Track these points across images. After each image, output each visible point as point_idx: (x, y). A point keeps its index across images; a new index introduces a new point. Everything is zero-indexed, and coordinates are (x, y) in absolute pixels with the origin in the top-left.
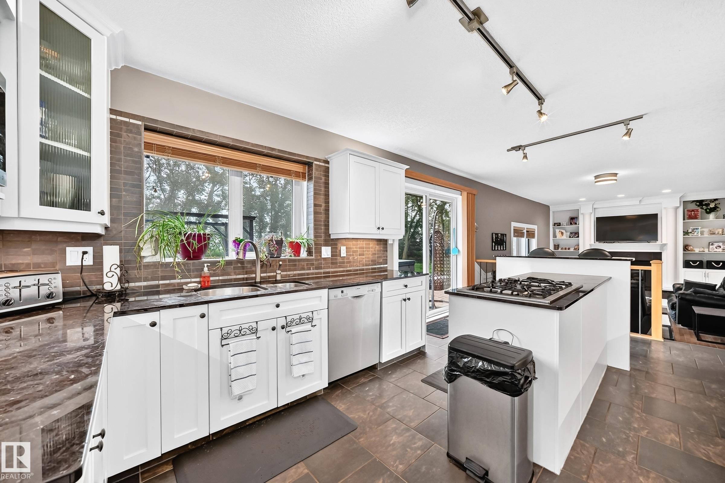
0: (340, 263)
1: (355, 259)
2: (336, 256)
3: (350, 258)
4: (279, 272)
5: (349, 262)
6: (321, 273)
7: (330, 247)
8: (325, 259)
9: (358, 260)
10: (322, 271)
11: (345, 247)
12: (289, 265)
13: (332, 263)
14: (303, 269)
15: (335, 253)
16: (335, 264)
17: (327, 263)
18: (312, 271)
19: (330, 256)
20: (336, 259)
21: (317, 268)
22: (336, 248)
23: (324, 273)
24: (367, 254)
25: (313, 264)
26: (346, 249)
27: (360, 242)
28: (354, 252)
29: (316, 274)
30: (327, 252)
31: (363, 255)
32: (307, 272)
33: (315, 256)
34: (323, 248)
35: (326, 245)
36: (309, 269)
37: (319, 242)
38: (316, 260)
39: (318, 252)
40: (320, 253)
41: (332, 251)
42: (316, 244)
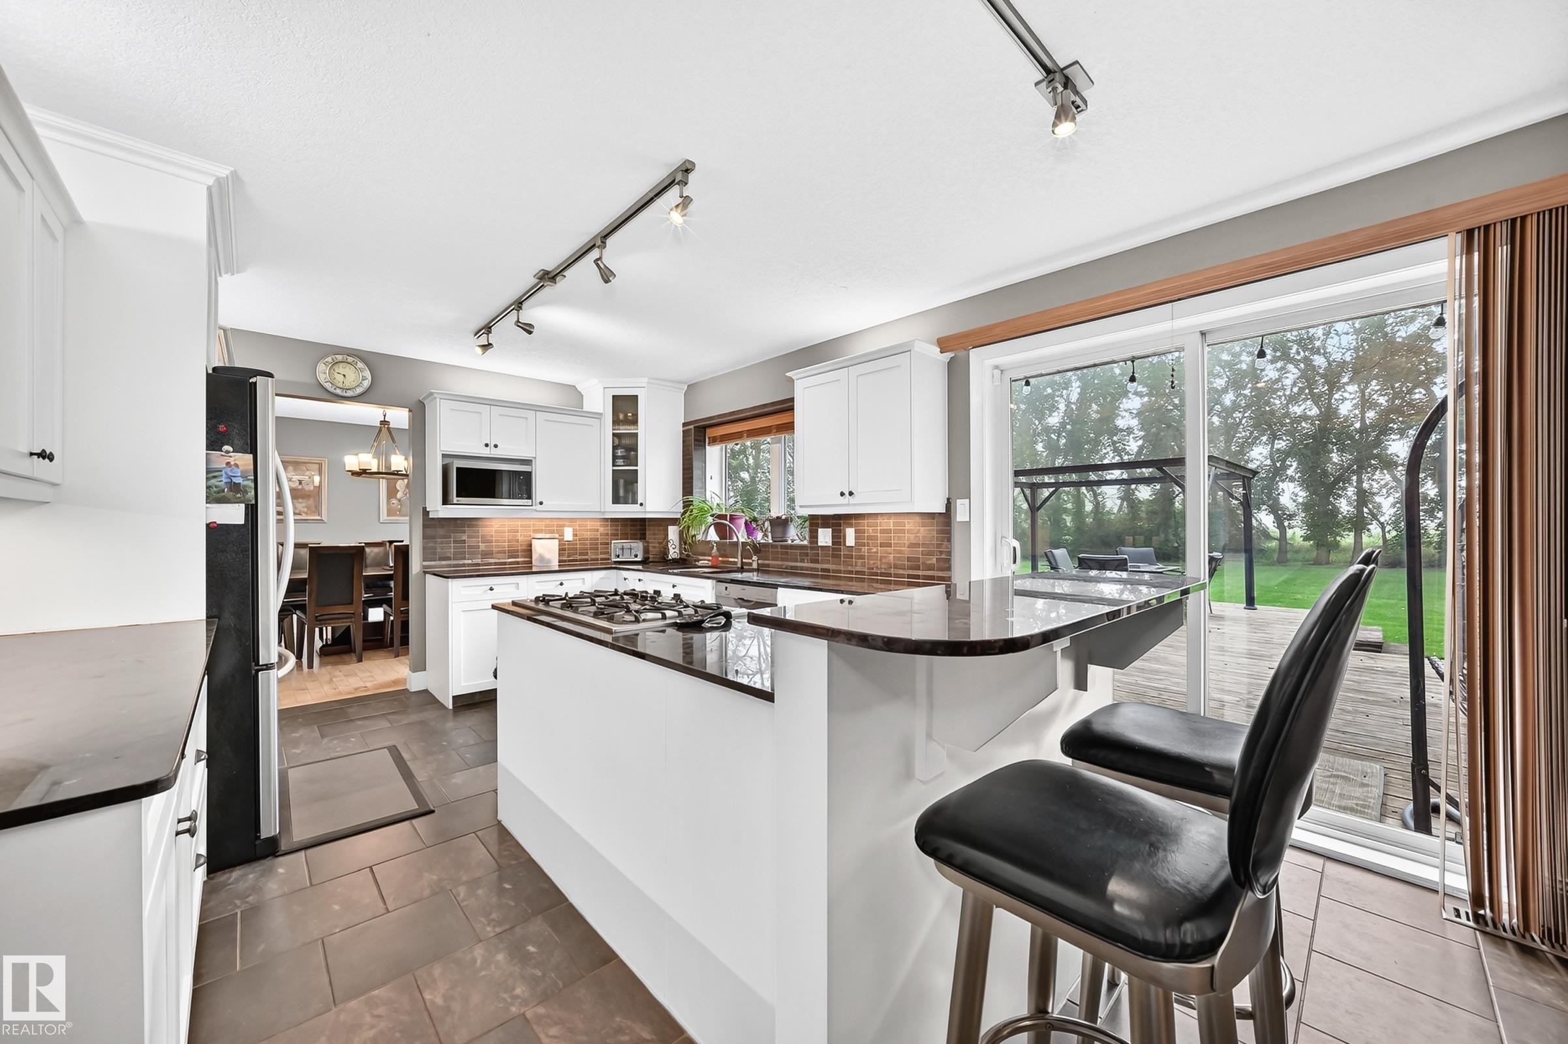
0: (846, 556)
1: (872, 553)
2: (839, 544)
3: (863, 550)
4: (755, 558)
5: (862, 557)
6: (816, 569)
7: (831, 530)
8: (823, 548)
9: (879, 555)
10: (819, 566)
11: (853, 532)
12: (782, 553)
13: (834, 556)
14: (794, 559)
15: (838, 538)
16: (838, 557)
17: (826, 555)
18: (806, 565)
19: (830, 544)
20: (839, 550)
21: (812, 561)
22: (840, 531)
23: (823, 570)
24: (897, 544)
25: (807, 555)
26: (855, 533)
27: (884, 519)
28: (869, 538)
29: (811, 569)
30: (825, 537)
31: (889, 545)
32: (799, 564)
33: (811, 542)
34: (820, 530)
35: (825, 526)
36: (802, 561)
37: (816, 522)
38: (812, 548)
39: (814, 536)
40: (817, 537)
41: (833, 537)
42: (811, 525)
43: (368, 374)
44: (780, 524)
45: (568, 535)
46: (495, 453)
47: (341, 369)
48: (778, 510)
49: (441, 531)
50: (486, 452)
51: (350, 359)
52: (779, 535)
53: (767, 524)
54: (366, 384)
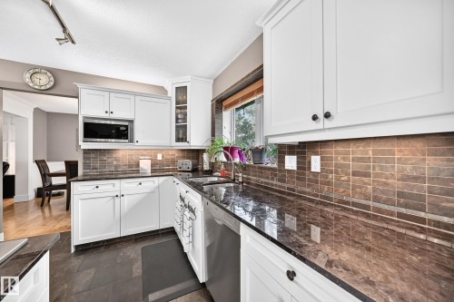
0: (309, 180)
2: (304, 169)
3: (330, 177)
4: (240, 174)
5: (328, 183)
6: (284, 188)
7: (296, 156)
8: (289, 171)
10: (286, 186)
11: (319, 157)
13: (298, 179)
14: (267, 178)
15: (304, 165)
16: (303, 180)
17: (293, 177)
18: (275, 182)
19: (295, 168)
20: (304, 174)
21: (279, 180)
22: (305, 158)
24: (377, 175)
25: (276, 175)
26: (321, 160)
29: (280, 186)
30: (291, 162)
31: (368, 175)
32: (271, 182)
33: (279, 166)
34: (287, 157)
35: (291, 153)
36: (272, 179)
37: (284, 150)
38: (280, 171)
39: (282, 162)
40: (284, 162)
41: (298, 163)
42: (280, 152)
43: (52, 79)
44: (259, 152)
45: (160, 157)
46: (112, 116)
47: (38, 76)
48: (258, 143)
49: (92, 155)
50: (107, 116)
51: (43, 71)
52: (257, 159)
53: (250, 153)
54: (52, 83)
